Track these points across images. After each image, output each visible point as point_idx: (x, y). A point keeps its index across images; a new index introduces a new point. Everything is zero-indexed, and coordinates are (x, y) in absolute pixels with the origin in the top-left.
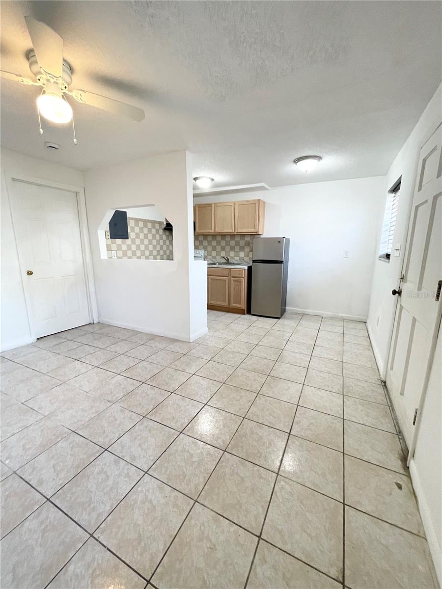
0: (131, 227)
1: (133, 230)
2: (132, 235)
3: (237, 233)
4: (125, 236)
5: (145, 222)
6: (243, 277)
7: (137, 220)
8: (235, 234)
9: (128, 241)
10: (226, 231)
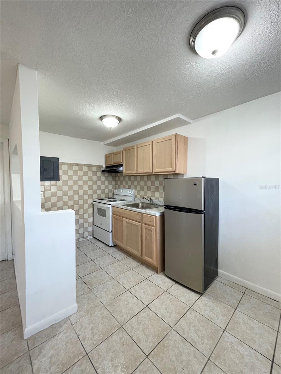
0: (63, 171)
1: (65, 173)
2: (63, 177)
3: (155, 173)
4: (56, 178)
5: (81, 166)
6: (153, 226)
7: (70, 165)
8: (154, 174)
9: (59, 183)
10: (145, 171)
